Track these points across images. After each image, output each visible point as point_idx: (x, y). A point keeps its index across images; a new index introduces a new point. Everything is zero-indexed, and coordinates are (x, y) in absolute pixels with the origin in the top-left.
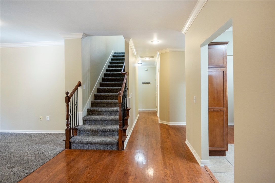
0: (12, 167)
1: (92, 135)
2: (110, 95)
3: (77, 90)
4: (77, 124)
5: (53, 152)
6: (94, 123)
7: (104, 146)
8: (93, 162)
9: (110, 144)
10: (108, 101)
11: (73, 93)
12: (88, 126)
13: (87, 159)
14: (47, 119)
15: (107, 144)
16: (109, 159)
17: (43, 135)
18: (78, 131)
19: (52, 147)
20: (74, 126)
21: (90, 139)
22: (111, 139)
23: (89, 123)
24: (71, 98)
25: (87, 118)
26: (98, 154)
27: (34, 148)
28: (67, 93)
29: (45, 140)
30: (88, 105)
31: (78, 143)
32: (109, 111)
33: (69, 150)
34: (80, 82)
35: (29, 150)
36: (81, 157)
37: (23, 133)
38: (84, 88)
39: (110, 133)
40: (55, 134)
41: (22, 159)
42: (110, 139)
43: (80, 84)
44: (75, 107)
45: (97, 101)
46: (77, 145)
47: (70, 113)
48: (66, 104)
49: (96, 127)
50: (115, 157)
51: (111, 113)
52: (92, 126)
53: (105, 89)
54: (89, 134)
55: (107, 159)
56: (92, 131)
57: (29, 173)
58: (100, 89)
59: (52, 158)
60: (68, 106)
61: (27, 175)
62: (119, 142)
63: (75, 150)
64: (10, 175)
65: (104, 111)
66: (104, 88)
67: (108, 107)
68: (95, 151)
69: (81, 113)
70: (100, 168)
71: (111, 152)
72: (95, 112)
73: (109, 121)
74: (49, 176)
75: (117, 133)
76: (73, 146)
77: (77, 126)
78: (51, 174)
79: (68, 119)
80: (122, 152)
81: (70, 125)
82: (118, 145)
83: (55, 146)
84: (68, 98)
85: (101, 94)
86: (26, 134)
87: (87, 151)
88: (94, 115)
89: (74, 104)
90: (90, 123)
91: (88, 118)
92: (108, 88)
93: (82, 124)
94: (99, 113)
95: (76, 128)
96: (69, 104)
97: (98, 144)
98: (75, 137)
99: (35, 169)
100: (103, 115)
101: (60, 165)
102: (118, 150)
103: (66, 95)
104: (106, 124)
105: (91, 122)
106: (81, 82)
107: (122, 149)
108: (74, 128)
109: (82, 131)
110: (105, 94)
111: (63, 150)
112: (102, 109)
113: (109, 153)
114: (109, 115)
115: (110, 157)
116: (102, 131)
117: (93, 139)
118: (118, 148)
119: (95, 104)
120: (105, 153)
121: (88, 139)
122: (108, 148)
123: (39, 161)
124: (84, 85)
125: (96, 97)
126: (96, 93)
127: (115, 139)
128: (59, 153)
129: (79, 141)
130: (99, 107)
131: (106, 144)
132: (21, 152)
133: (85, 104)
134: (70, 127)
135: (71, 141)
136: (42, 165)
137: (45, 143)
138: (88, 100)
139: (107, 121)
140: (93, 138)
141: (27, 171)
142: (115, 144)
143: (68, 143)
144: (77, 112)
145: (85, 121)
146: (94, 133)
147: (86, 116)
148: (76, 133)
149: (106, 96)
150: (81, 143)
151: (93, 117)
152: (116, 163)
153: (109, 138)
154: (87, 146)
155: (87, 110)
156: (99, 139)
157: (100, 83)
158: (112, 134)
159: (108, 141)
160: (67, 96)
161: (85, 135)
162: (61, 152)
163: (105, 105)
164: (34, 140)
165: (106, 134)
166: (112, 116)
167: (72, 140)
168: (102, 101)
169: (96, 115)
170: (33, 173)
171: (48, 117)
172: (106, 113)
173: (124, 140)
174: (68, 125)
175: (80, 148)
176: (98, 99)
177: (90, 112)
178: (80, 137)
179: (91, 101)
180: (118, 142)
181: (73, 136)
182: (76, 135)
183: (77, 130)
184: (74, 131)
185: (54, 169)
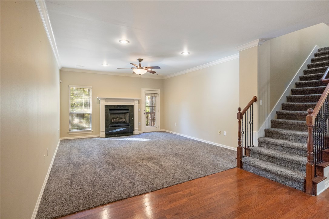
0: (195, 167)
1: (268, 161)
2: (301, 114)
3: (251, 106)
4: (251, 145)
5: (225, 166)
6: (272, 147)
7: (283, 179)
8: (263, 191)
9: (291, 180)
10: (296, 121)
11: (246, 109)
12: (264, 149)
13: (257, 185)
14: (224, 134)
15: (288, 178)
16: (286, 197)
17: (220, 149)
18: (251, 153)
19: (225, 161)
20: (247, 145)
21: (264, 165)
22: (295, 174)
23: (265, 146)
24: (243, 114)
25: (263, 139)
26: (273, 186)
27: (212, 157)
28: (240, 109)
29: (221, 153)
30: (267, 124)
31: (250, 165)
32: (296, 136)
33: (240, 169)
34: (255, 97)
35: (207, 158)
36: (251, 181)
37: (206, 143)
38: (261, 104)
39: (294, 166)
40: (231, 150)
41: (201, 163)
42: (292, 173)
43: (255, 100)
44: (249, 125)
45: (280, 120)
46: (249, 167)
47: (243, 131)
48: (238, 121)
49: (274, 153)
50: (296, 199)
51: (300, 139)
52: (269, 150)
53: (294, 106)
54: (264, 159)
55: (283, 196)
56: (269, 156)
57: (204, 175)
58: (287, 104)
59: (223, 171)
60: (240, 122)
61: (202, 176)
62: (307, 182)
63: (247, 172)
64: (192, 171)
65: (288, 135)
66: (293, 103)
67: (297, 130)
68: (271, 181)
69: (256, 132)
70: (269, 201)
71: (292, 190)
72: (275, 134)
73: (295, 149)
74: (217, 184)
75: (305, 168)
76: (244, 167)
77: (251, 147)
78: (220, 183)
79: (240, 136)
80: (311, 198)
81: (242, 144)
82: (305, 186)
83: (228, 162)
84: (240, 114)
85: (287, 111)
86: (208, 144)
87: (259, 177)
88: (274, 138)
89: (248, 122)
90: (267, 146)
91: (265, 140)
92: (299, 103)
93: (257, 145)
94: (280, 136)
95: (249, 148)
96: (241, 121)
97: (275, 173)
98: (248, 157)
99: (209, 174)
100: (286, 139)
101: (229, 180)
102: (305, 192)
103: (238, 111)
104: (290, 152)
105: (269, 145)
106: (257, 96)
107: (311, 193)
108: (246, 148)
109: (255, 153)
110: (293, 112)
111: (234, 168)
112: (286, 131)
113: (288, 190)
114: (296, 141)
115: (288, 196)
116: (282, 159)
117: (268, 166)
118: (305, 189)
119: (276, 125)
120: (282, 188)
121: (261, 164)
122: (289, 183)
123: (213, 169)
124: (261, 101)
125: (279, 115)
126: (279, 109)
127: (301, 175)
128: (231, 169)
129: (251, 163)
130: (282, 128)
131: (286, 178)
132: (202, 157)
133: (262, 123)
134: (242, 146)
135: (242, 161)
136: (214, 174)
137: (220, 156)
138: (267, 119)
139: (291, 148)
140: (269, 164)
141: (203, 173)
142: (300, 182)
143: (240, 162)
144: (251, 131)
145: (260, 143)
146: (270, 159)
147: (263, 137)
148: (250, 153)
149: (294, 115)
150: (253, 166)
151: (271, 139)
152: (295, 207)
153: (292, 171)
154: (261, 172)
155: (265, 130)
156: (275, 168)
157: (287, 97)
158: (297, 168)
159: (288, 174)
160: (239, 113)
161: (260, 159)
162: (232, 168)
163: (292, 126)
164: (213, 150)
165: (289, 165)
166: (301, 143)
167: (244, 160)
168: (287, 121)
169: (276, 138)
170: (206, 177)
171: (225, 132)
172: (291, 138)
173: (316, 182)
174: (240, 142)
175: (251, 171)
176: (282, 118)
177: (268, 133)
178: (253, 160)
179: (271, 120)
180: (305, 181)
181: (246, 157)
182: (249, 156)
183: (251, 150)
184: (247, 151)
185: (223, 181)
